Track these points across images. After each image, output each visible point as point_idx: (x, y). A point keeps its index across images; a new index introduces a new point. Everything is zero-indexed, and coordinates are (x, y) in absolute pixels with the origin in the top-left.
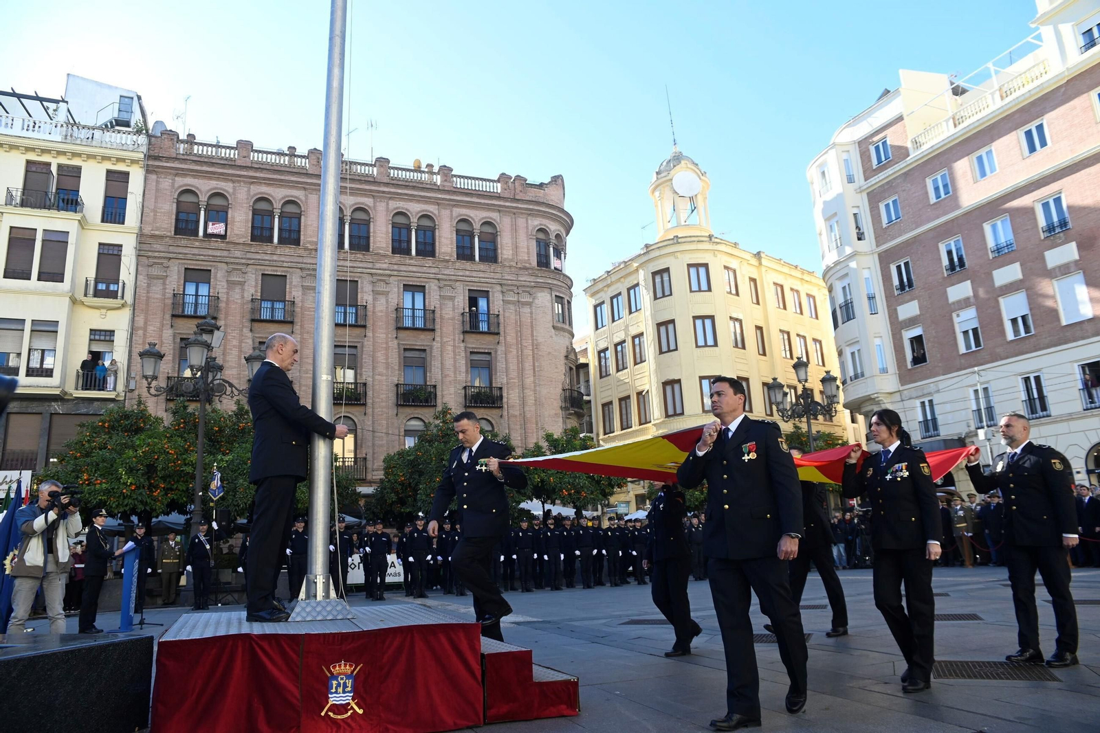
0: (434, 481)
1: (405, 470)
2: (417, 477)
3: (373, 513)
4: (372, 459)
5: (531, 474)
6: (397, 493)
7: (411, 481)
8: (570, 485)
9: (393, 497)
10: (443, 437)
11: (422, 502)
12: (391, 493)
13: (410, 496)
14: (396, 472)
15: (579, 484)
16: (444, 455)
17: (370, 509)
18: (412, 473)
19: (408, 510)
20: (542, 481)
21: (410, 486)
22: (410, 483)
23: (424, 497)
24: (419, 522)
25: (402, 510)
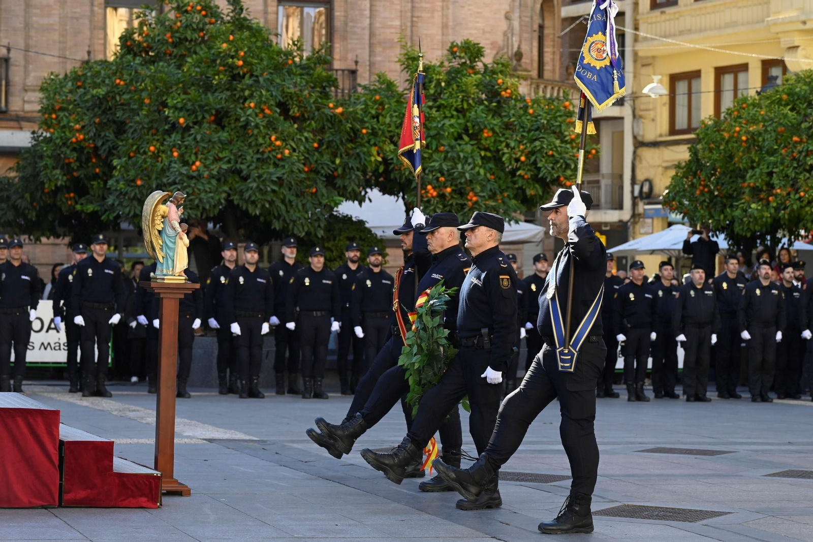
0: (145, 153)
1: (86, 118)
2: (112, 136)
3: (15, 207)
4: (23, 63)
5: (362, 145)
6: (67, 169)
7: (99, 143)
8: (443, 175)
9: (59, 177)
10: (175, 45)
11: (118, 197)
12: (54, 168)
13: (96, 177)
14: (64, 122)
15: (462, 174)
16: (168, 94)
17: (8, 198)
18: (101, 126)
19: (90, 208)
20: (386, 161)
21: (98, 156)
22: (96, 149)
23: (121, 185)
24: (98, 247)
25: (78, 207)
